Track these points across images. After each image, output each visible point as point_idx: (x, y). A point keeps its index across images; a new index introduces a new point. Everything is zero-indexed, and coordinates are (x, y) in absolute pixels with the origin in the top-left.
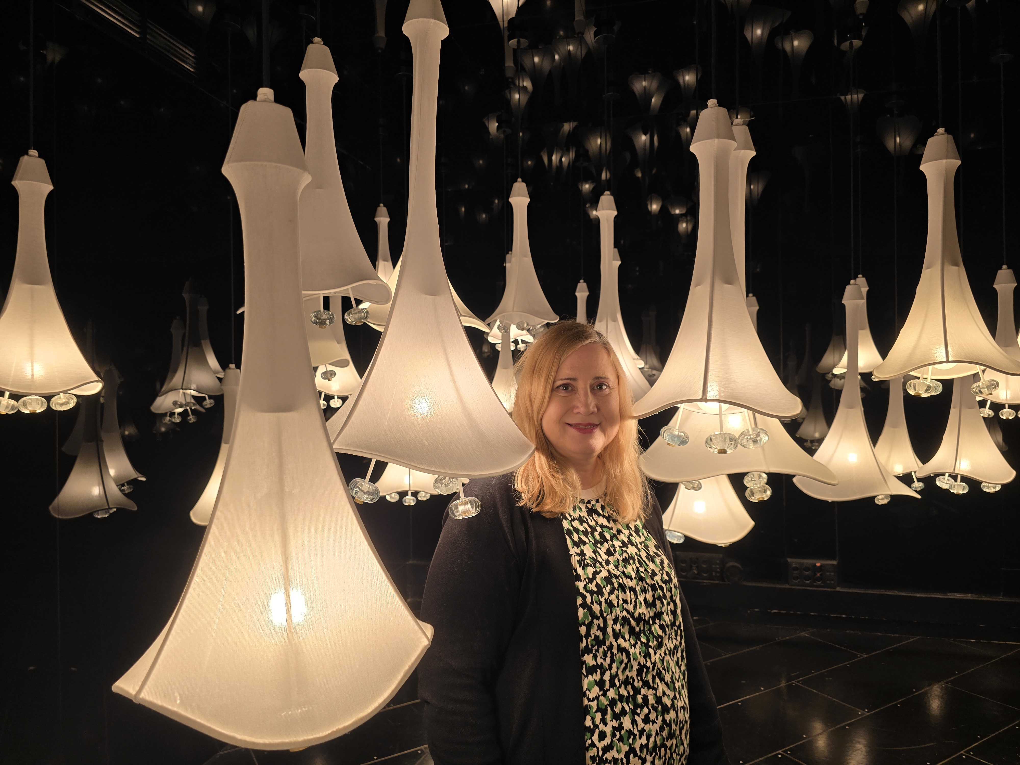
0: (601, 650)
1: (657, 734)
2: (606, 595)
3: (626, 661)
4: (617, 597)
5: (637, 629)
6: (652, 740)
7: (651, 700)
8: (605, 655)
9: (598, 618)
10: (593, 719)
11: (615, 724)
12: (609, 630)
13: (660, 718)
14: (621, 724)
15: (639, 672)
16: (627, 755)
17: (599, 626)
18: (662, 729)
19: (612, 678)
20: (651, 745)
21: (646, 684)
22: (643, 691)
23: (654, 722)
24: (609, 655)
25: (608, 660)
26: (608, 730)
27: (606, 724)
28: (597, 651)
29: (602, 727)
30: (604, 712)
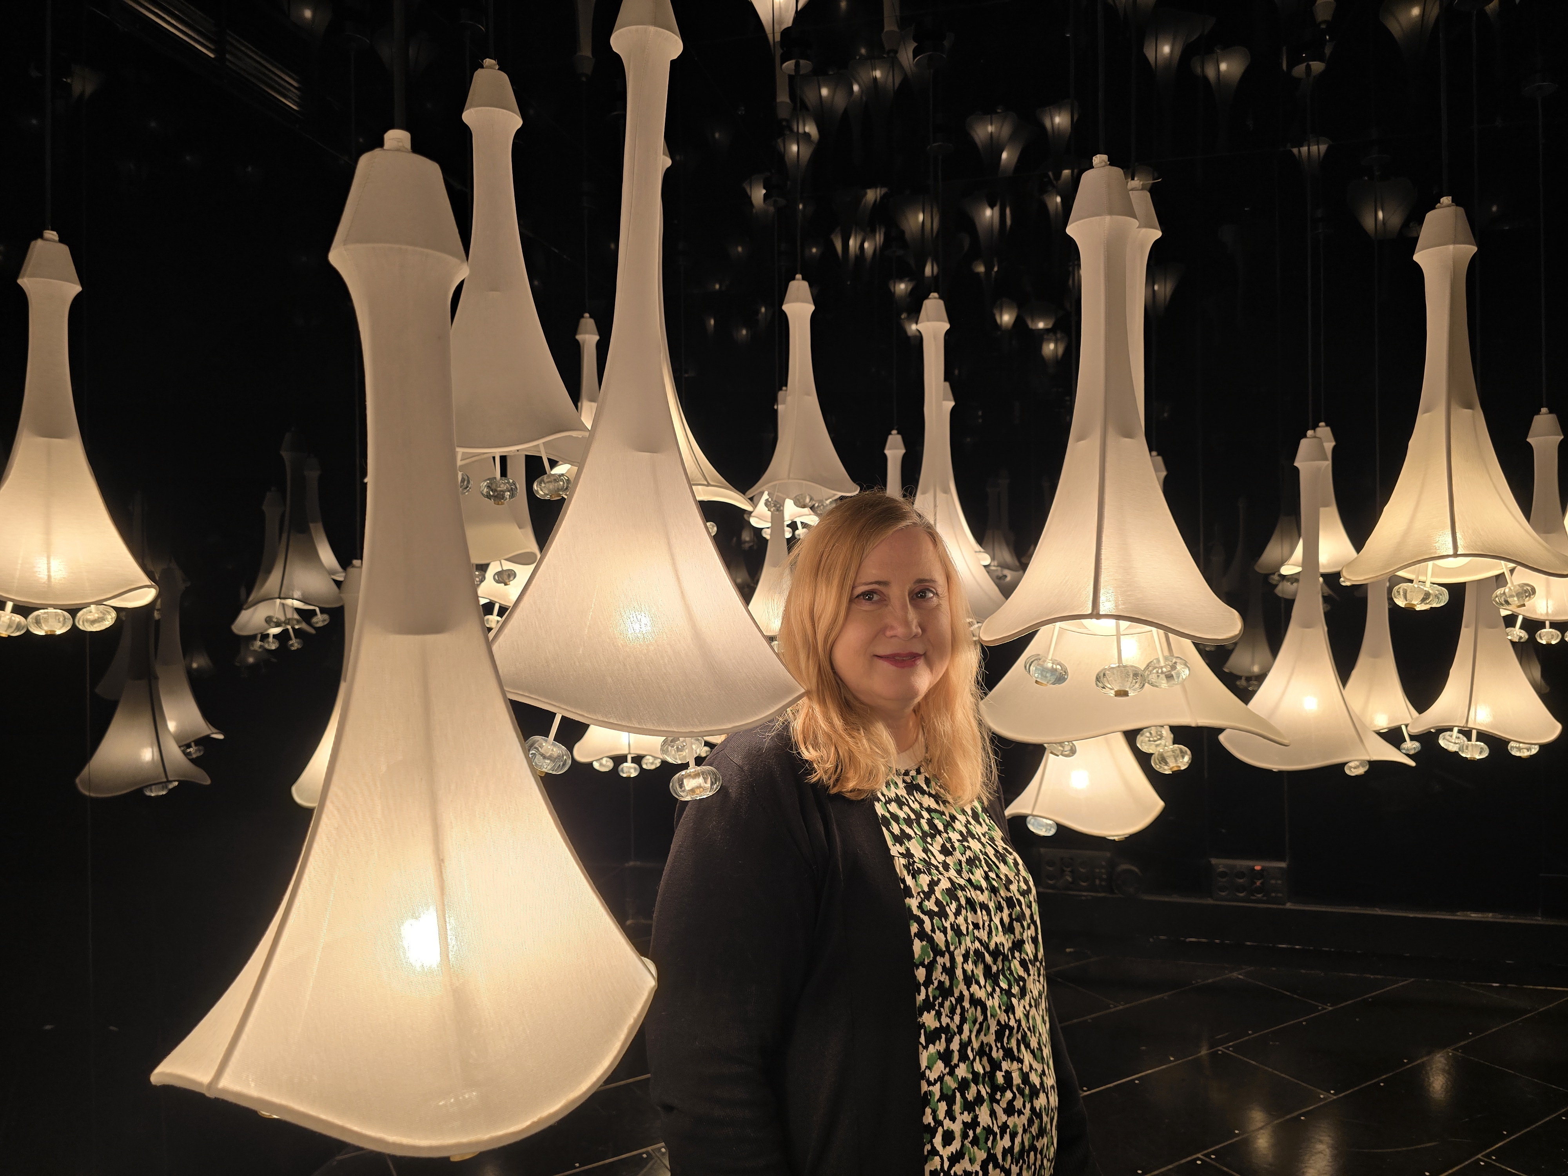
0: (947, 1004)
1: (1025, 1131)
2: (952, 918)
3: (980, 1019)
4: (966, 920)
5: (994, 969)
6: (1018, 1140)
7: (1017, 1079)
8: (953, 1011)
9: (943, 955)
10: (934, 1112)
11: (967, 1117)
12: (959, 973)
13: (1028, 1106)
14: (976, 1117)
15: (999, 1036)
16: (984, 1166)
17: (944, 966)
18: (1031, 1122)
19: (964, 1046)
20: (1017, 1149)
21: (1009, 1054)
22: (1005, 1065)
23: (1020, 1113)
24: (958, 1011)
25: (957, 1018)
26: (956, 1128)
27: (953, 1119)
28: (941, 1005)
29: (947, 1123)
30: (950, 1100)
